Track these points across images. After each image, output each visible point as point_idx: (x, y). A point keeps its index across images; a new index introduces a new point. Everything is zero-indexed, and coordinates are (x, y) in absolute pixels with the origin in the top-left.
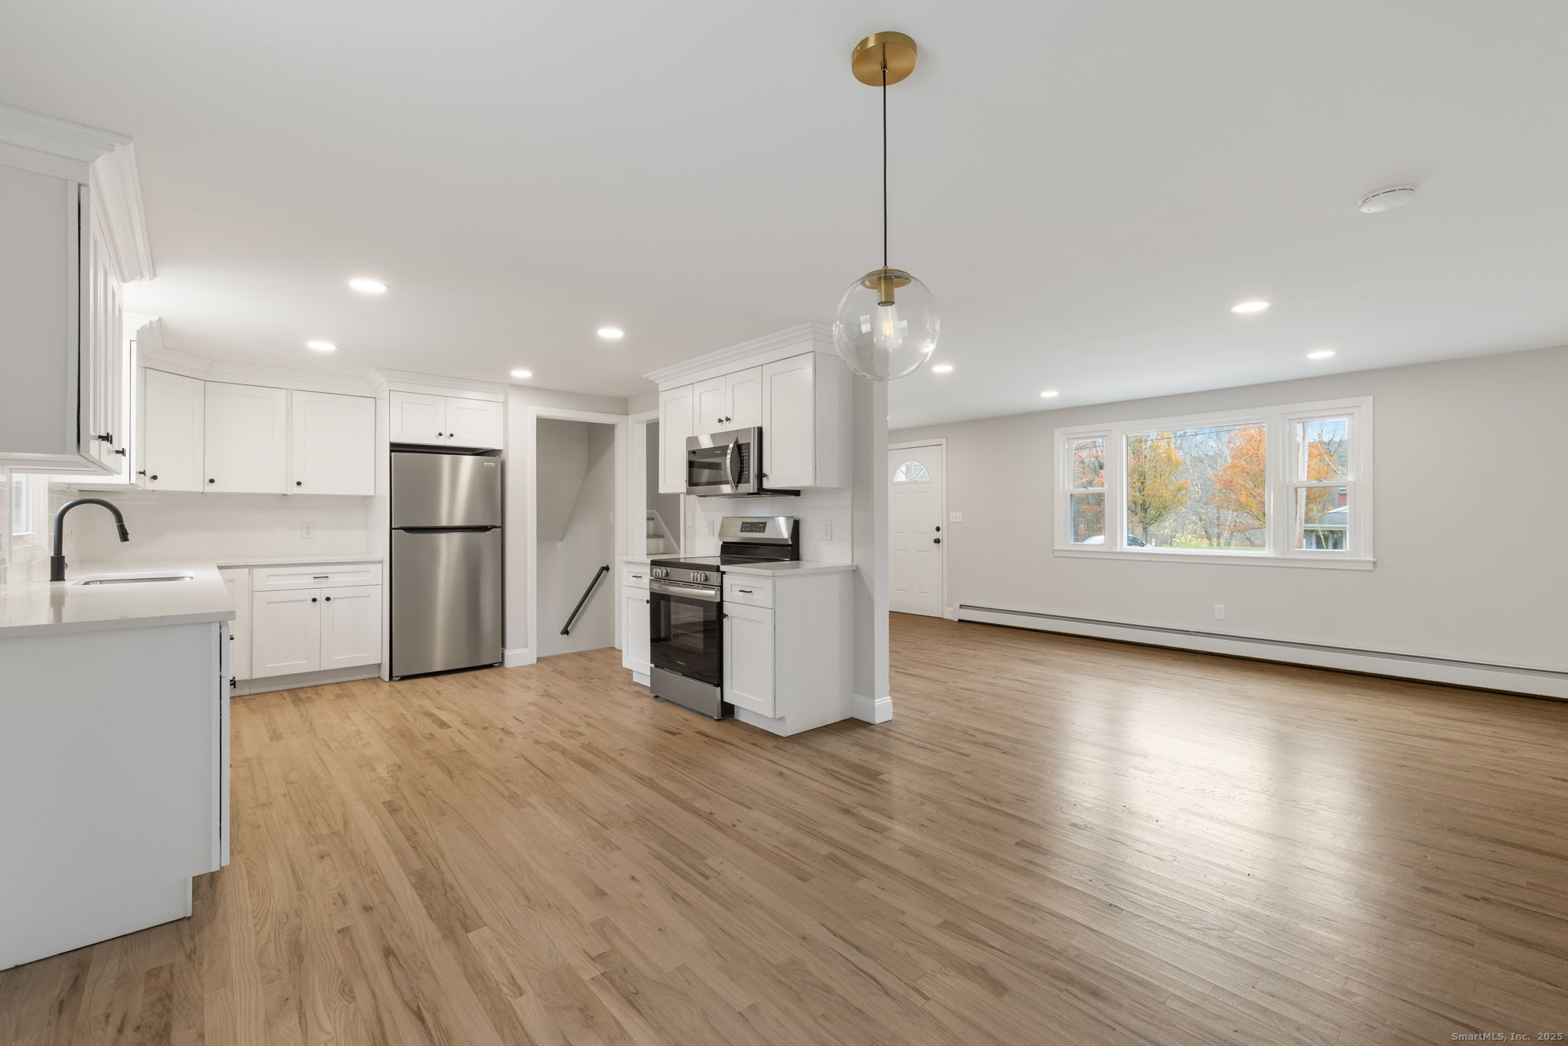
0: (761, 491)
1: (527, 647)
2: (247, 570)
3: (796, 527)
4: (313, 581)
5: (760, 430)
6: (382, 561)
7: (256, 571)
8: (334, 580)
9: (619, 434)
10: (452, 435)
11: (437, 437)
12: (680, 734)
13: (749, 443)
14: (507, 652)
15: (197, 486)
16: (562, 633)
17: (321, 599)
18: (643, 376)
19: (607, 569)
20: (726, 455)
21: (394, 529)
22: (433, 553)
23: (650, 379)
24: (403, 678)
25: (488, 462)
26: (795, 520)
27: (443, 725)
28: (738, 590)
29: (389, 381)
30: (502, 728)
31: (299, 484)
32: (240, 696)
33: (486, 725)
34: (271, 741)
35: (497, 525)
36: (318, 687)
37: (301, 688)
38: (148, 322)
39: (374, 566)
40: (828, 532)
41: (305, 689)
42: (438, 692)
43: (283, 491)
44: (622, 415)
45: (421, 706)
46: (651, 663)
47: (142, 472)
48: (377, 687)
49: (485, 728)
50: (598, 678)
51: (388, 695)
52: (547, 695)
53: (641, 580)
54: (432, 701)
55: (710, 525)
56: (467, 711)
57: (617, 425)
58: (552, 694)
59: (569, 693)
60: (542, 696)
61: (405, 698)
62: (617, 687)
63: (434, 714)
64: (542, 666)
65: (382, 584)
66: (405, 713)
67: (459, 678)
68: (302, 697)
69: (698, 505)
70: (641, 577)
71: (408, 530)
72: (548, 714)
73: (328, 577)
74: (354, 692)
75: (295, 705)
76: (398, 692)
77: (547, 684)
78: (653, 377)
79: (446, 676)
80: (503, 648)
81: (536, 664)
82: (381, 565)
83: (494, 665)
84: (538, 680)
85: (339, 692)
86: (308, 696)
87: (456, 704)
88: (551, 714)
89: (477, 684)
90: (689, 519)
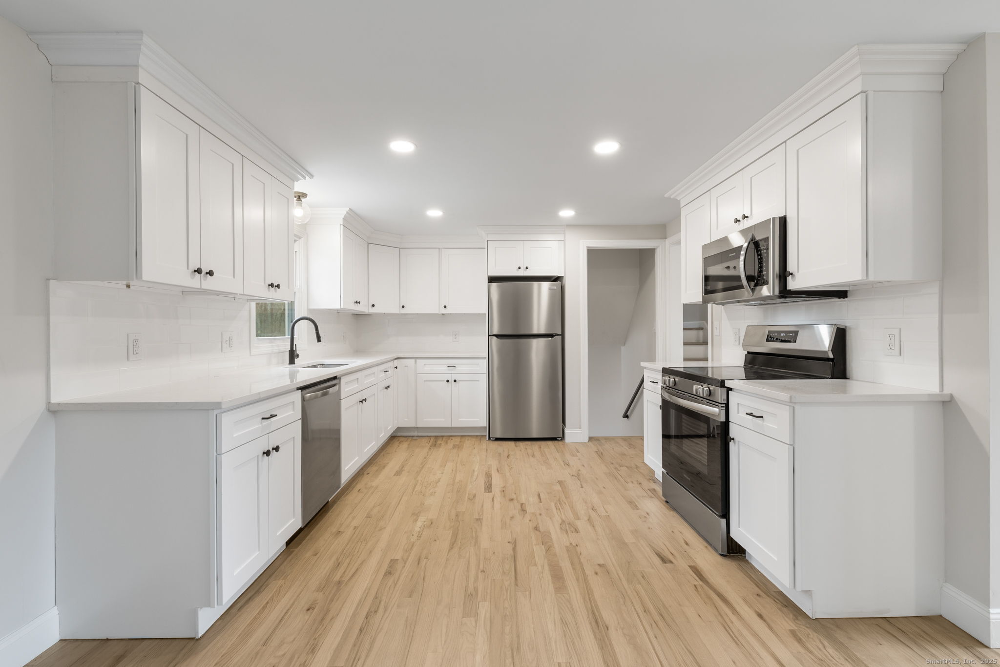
0: (785, 293)
1: (580, 428)
2: (414, 360)
3: (841, 336)
4: (447, 369)
5: (783, 221)
6: (486, 358)
7: (418, 361)
8: (459, 368)
9: (659, 256)
10: (527, 268)
11: (517, 270)
12: (671, 562)
13: (768, 238)
14: (567, 431)
15: (396, 310)
16: (624, 417)
17: (451, 380)
18: (665, 196)
20: (739, 257)
21: (491, 335)
23: (672, 197)
24: (497, 439)
25: (557, 286)
26: (838, 329)
27: (488, 488)
28: (748, 412)
29: (487, 234)
30: (522, 504)
31: (445, 307)
32: (412, 436)
33: (514, 496)
34: (394, 475)
35: (558, 333)
36: (451, 438)
37: (443, 436)
38: (346, 213)
39: (481, 360)
40: (893, 345)
41: (445, 437)
42: (509, 455)
43: (437, 312)
44: (661, 239)
45: (489, 467)
46: (663, 467)
47: (356, 302)
48: (481, 441)
49: (512, 500)
50: (627, 467)
51: (480, 452)
52: (577, 475)
53: (656, 386)
54: (500, 463)
55: (736, 334)
56: (513, 477)
57: (656, 249)
58: (581, 476)
59: (595, 477)
60: (573, 475)
61: (486, 457)
62: (637, 480)
63: (491, 476)
64: (593, 445)
65: (486, 373)
66: (476, 470)
67: (529, 446)
68: (438, 443)
69: (724, 314)
70: (657, 383)
71: (497, 336)
72: (565, 497)
73: (455, 367)
74: (465, 445)
75: (430, 448)
76: (487, 450)
77: (583, 466)
78: (672, 195)
79: (523, 442)
80: (564, 427)
81: (587, 443)
82: (485, 360)
83: (558, 438)
84: (579, 459)
85: (457, 443)
86: (441, 443)
87: (510, 469)
88: (567, 498)
89: (537, 453)
90: (717, 328)
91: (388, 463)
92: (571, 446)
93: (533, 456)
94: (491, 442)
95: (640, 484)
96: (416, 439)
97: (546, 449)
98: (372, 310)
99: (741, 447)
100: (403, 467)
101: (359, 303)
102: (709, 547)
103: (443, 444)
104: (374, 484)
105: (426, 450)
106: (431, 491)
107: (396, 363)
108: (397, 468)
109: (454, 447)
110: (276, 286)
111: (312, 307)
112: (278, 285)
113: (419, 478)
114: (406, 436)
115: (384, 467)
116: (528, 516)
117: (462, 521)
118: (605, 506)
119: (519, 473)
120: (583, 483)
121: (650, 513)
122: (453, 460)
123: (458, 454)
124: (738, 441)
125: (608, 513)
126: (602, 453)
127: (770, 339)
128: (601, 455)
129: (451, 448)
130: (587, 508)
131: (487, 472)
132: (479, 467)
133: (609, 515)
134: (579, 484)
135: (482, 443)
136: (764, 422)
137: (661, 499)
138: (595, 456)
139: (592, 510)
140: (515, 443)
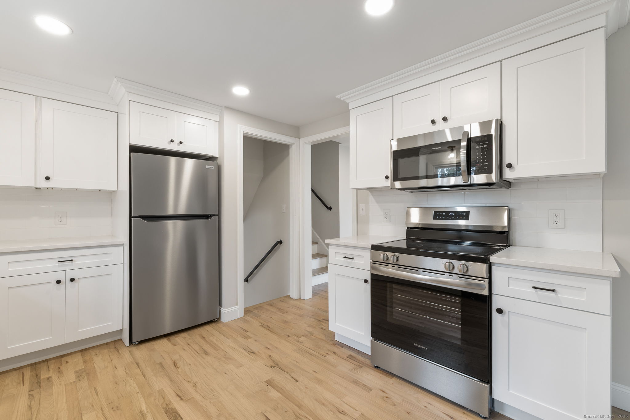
1: (237, 305)
4: (57, 264)
5: (500, 126)
6: (123, 244)
8: (78, 262)
9: (293, 151)
10: (181, 143)
11: (168, 143)
13: (490, 135)
17: (66, 280)
18: (337, 97)
19: (280, 242)
21: (133, 217)
23: (342, 99)
24: (141, 342)
25: (210, 166)
29: (129, 92)
31: (47, 178)
35: (215, 214)
36: (64, 359)
37: (47, 361)
40: (559, 221)
41: (50, 362)
42: (174, 363)
44: (296, 138)
45: (162, 394)
48: (118, 351)
50: (303, 336)
51: (128, 371)
52: (275, 365)
53: (353, 261)
54: (171, 381)
55: (386, 214)
56: (210, 402)
57: (291, 145)
58: (279, 364)
59: (293, 360)
60: (272, 367)
61: (144, 377)
62: (329, 350)
63: (176, 413)
64: (248, 318)
65: (123, 264)
66: (146, 411)
67: (190, 339)
68: (42, 377)
69: (372, 199)
70: (353, 258)
71: (145, 218)
72: (297, 406)
73: (72, 260)
74: (95, 365)
75: (30, 395)
76: (138, 364)
77: (267, 348)
78: (342, 97)
79: (177, 335)
80: (220, 307)
81: (244, 318)
82: (122, 247)
83: (214, 320)
84: (256, 341)
85: (81, 366)
86: (49, 376)
87: (196, 387)
88: (300, 406)
89: (207, 347)
90: (362, 209)
92: (227, 325)
93: (206, 353)
94: (134, 349)
95: (334, 353)
97: (211, 338)
99: (511, 316)
109: (79, 375)
118: (342, 399)
119: (212, 390)
120: (293, 375)
121: (384, 390)
122: (93, 406)
123: (95, 388)
124: (509, 312)
125: (357, 410)
126: (267, 326)
127: (438, 217)
128: (269, 328)
129: (74, 380)
130: (332, 413)
131: (165, 406)
132: (145, 401)
133: (361, 414)
134: (290, 378)
135: (119, 353)
136: (557, 295)
137: (368, 365)
138: (265, 331)
139: (340, 414)
140: (169, 340)
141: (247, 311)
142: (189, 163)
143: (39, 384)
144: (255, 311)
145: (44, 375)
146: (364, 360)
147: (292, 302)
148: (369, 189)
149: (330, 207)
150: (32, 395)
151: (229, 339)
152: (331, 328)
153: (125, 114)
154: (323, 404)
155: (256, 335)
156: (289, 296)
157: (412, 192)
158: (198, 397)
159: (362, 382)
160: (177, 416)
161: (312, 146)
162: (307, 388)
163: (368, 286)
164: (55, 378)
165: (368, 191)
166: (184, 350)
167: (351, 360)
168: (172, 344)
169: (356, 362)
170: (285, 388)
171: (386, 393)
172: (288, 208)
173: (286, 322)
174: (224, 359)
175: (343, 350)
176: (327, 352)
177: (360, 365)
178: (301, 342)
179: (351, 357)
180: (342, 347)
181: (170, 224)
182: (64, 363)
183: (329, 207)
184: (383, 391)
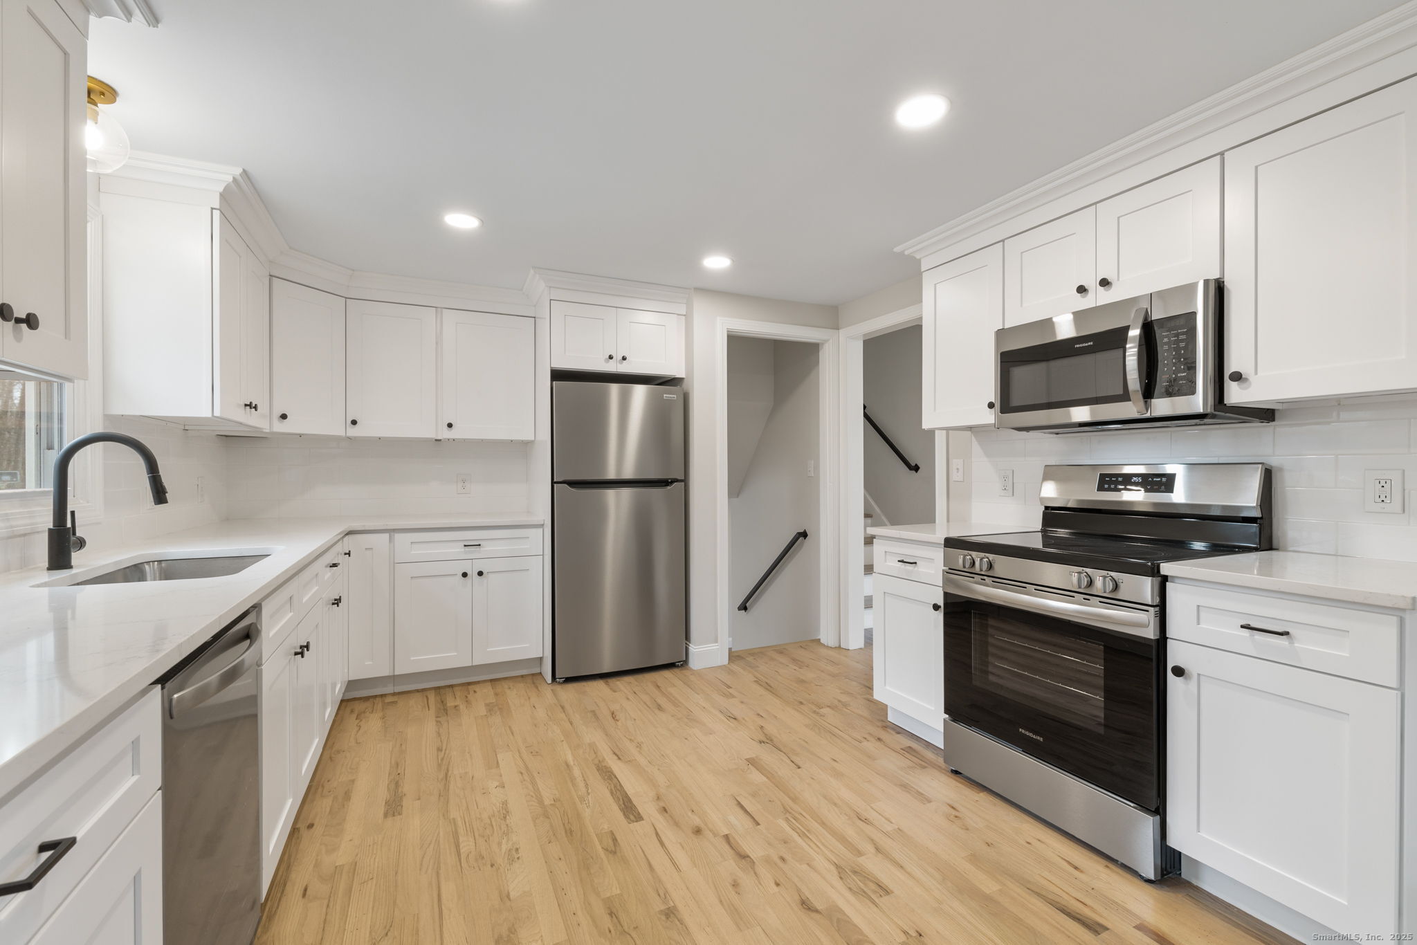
0: (1223, 411)
1: (716, 642)
2: (386, 536)
4: (463, 549)
5: (1219, 292)
6: (543, 525)
7: (397, 536)
8: (488, 548)
9: (827, 356)
10: (624, 358)
11: (606, 361)
12: (1103, 927)
13: (1190, 315)
14: (692, 647)
15: (337, 429)
16: (739, 609)
17: (473, 573)
18: (896, 249)
19: (804, 535)
21: (556, 483)
22: (600, 514)
23: (906, 253)
24: (569, 680)
25: (670, 394)
26: (1266, 471)
27: (629, 809)
28: (1244, 623)
29: (550, 287)
30: (727, 837)
31: (450, 425)
32: (382, 696)
33: (697, 821)
34: (386, 815)
35: (679, 478)
36: (471, 687)
37: (451, 686)
38: (231, 179)
39: (534, 530)
40: (1388, 497)
41: (456, 689)
42: (613, 714)
43: (432, 435)
44: (831, 329)
45: (593, 747)
46: (945, 713)
47: (250, 405)
48: (537, 688)
49: (698, 831)
50: (828, 706)
51: (550, 714)
52: (767, 740)
53: (916, 569)
54: (607, 735)
55: (1005, 478)
56: (659, 769)
57: (823, 344)
58: (775, 740)
59: (800, 739)
60: (761, 742)
61: (571, 724)
62: (869, 734)
63: (612, 772)
64: (735, 667)
65: (543, 555)
66: (572, 763)
67: (637, 685)
68: (448, 705)
69: (976, 447)
70: (916, 563)
71: (572, 484)
72: (790, 798)
73: (480, 545)
74: (509, 701)
75: (437, 722)
76: (563, 708)
77: (759, 715)
78: (908, 249)
79: (619, 678)
80: (688, 643)
81: (729, 666)
82: (542, 529)
83: (677, 664)
84: (742, 702)
85: (492, 699)
86: (456, 704)
87: (640, 749)
88: (794, 799)
89: (662, 701)
90: (958, 469)
91: (353, 781)
92: (699, 674)
93: (660, 708)
94: (558, 688)
95: (879, 739)
96: (395, 703)
97: (671, 690)
98: (281, 427)
99: (1202, 684)
100: (397, 785)
101: (256, 408)
102: (1110, 865)
103: (461, 707)
104: (342, 857)
105: (430, 727)
106: (504, 847)
107: (350, 543)
108: (383, 794)
109: (490, 708)
110: (18, 321)
111: (119, 409)
112: (29, 315)
113: (454, 813)
114: (367, 699)
115: (347, 796)
116: (762, 870)
117: (636, 928)
118: (872, 805)
119: (663, 755)
120: (794, 758)
121: (955, 805)
122: (508, 745)
123: (510, 727)
124: (1199, 675)
125: (892, 823)
126: (767, 683)
127: (1106, 486)
128: (769, 688)
129: (485, 714)
130: (847, 818)
131: (597, 762)
132: (572, 753)
133: (898, 828)
134: (788, 761)
135: (539, 690)
136: (1292, 643)
137: (940, 767)
138: (761, 691)
139: (860, 821)
140: (607, 684)
141: (734, 656)
142: (640, 391)
143: (446, 710)
144: (750, 659)
145: (450, 703)
146: (935, 758)
147: (823, 651)
148: (970, 428)
149: (916, 465)
150: (440, 722)
151: (698, 694)
152: (878, 695)
153: (545, 318)
154: (835, 804)
155: (744, 694)
156: (819, 640)
157: (1057, 434)
158: (642, 761)
159: (916, 788)
160: (613, 777)
161: (865, 342)
162: (813, 779)
163: (940, 616)
164: (462, 707)
165: (970, 432)
166: (628, 699)
167: (907, 755)
168: (611, 689)
169: (917, 759)
170: (777, 773)
171: (958, 811)
172: (817, 468)
173: (802, 682)
174: (686, 720)
175: (900, 738)
176: (866, 736)
177: (923, 763)
178: (821, 715)
179: (909, 750)
180: (898, 733)
181: (611, 494)
182: (472, 692)
183: (913, 464)
184: (953, 808)
